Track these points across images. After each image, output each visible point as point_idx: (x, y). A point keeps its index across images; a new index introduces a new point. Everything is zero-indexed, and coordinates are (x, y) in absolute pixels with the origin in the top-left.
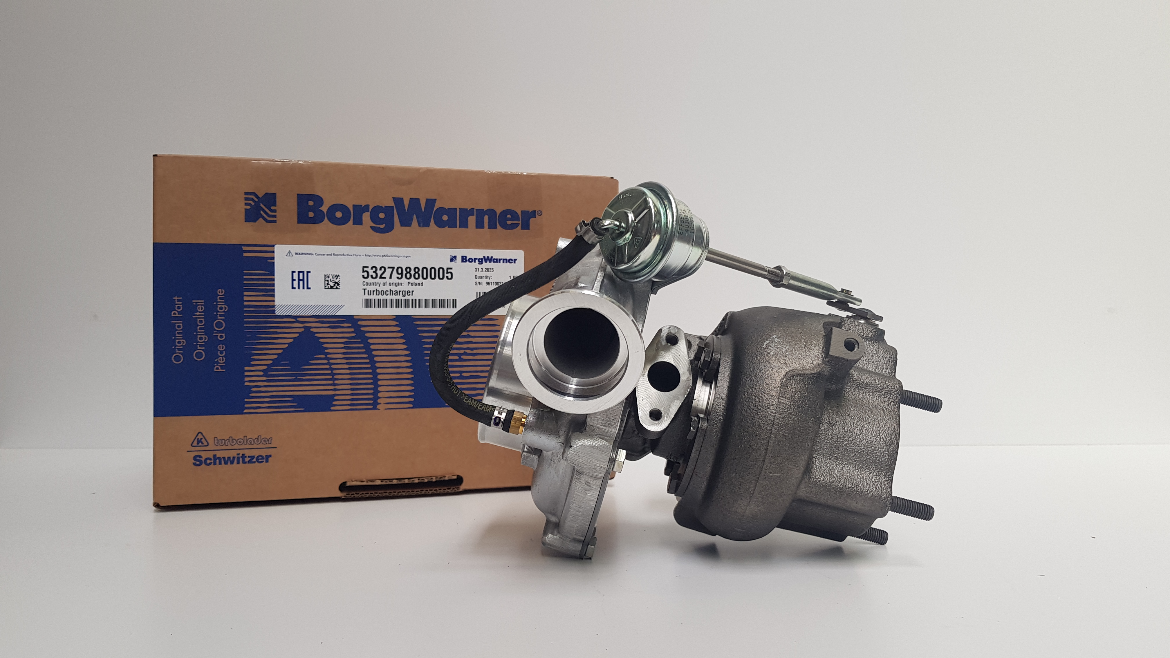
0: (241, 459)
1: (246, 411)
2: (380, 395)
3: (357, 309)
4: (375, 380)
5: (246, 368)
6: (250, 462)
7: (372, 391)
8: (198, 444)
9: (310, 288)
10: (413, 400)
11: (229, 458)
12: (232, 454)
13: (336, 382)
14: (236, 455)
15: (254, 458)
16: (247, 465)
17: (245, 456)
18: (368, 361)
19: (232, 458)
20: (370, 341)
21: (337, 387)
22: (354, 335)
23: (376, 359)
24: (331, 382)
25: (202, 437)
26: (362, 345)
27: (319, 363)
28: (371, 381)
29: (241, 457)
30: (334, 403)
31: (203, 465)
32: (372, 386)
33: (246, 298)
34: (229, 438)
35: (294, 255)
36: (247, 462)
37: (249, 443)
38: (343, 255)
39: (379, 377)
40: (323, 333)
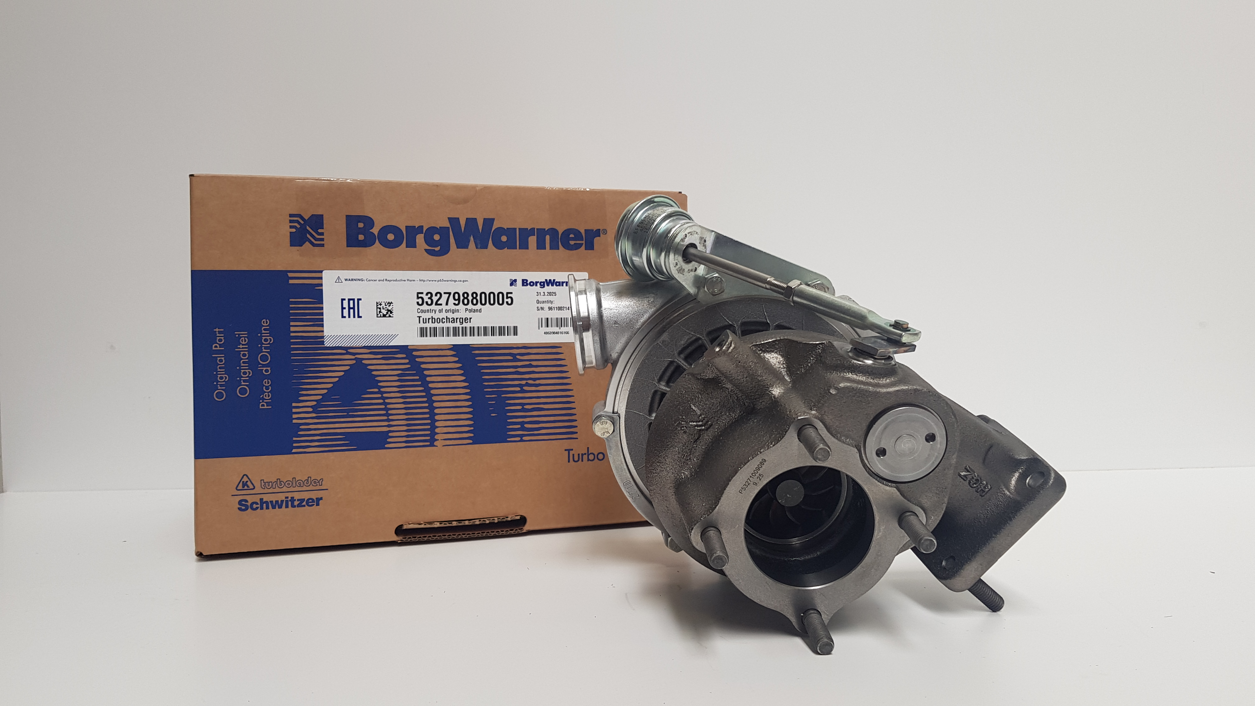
0: (290, 503)
1: (294, 451)
2: (437, 430)
3: (411, 338)
4: (432, 415)
5: (294, 404)
6: (300, 505)
7: (429, 427)
8: (243, 487)
9: (361, 317)
10: (472, 435)
11: (277, 501)
12: (281, 497)
13: (390, 417)
14: (284, 499)
15: (304, 501)
16: (296, 508)
17: (295, 499)
18: (424, 394)
19: (280, 502)
20: (426, 372)
21: (391, 423)
22: (409, 366)
23: (433, 392)
24: (385, 418)
25: (248, 480)
26: (418, 378)
27: (371, 398)
28: (428, 416)
29: (290, 500)
30: (389, 440)
31: (249, 509)
32: (429, 421)
33: (292, 329)
34: (276, 480)
35: (343, 281)
36: (296, 506)
37: (299, 485)
38: (396, 280)
39: (436, 411)
40: (375, 364)
